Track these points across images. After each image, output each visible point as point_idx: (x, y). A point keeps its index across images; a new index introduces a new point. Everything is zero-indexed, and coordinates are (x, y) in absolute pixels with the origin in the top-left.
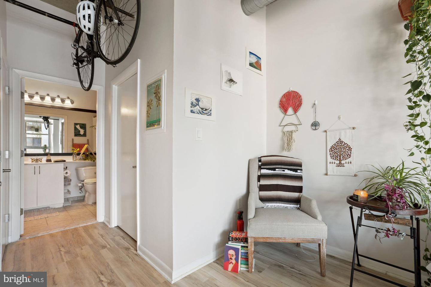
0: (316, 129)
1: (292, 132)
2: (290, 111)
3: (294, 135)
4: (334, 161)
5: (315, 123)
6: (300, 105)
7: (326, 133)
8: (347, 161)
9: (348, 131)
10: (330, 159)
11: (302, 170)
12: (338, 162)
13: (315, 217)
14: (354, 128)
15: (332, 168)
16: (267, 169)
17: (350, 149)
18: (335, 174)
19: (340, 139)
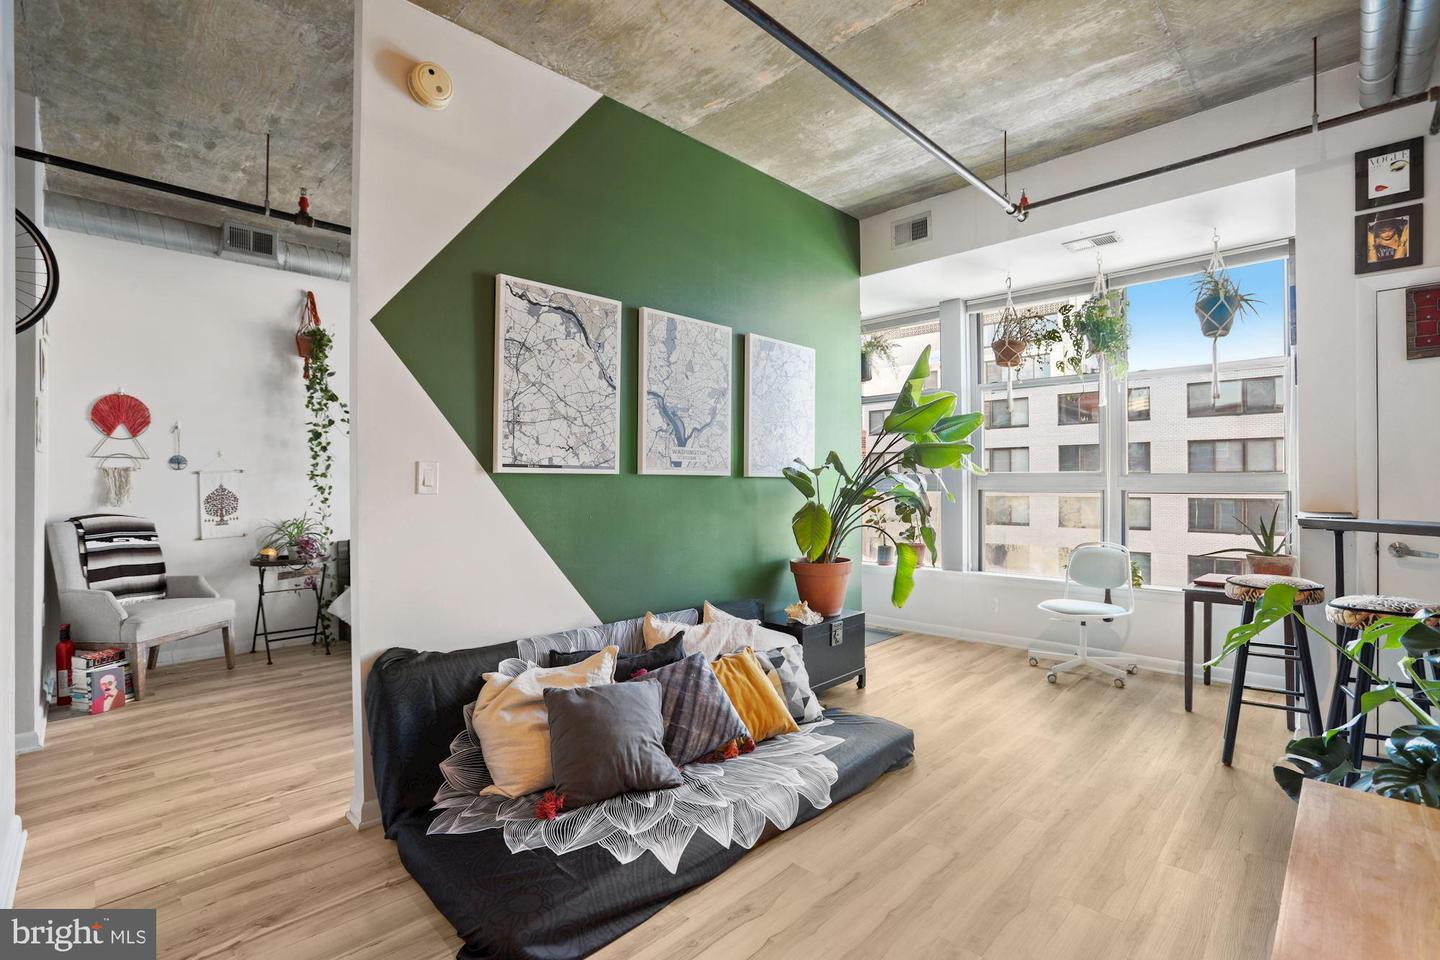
0: (179, 469)
1: (126, 470)
2: (121, 431)
3: (132, 475)
4: (211, 518)
5: (178, 459)
6: (146, 422)
7: (196, 476)
8: (232, 516)
9: (233, 474)
10: (204, 515)
11: (156, 536)
12: (219, 519)
13: (211, 596)
14: (241, 471)
15: (210, 528)
16: (98, 540)
17: (236, 499)
18: (215, 536)
19: (221, 486)
